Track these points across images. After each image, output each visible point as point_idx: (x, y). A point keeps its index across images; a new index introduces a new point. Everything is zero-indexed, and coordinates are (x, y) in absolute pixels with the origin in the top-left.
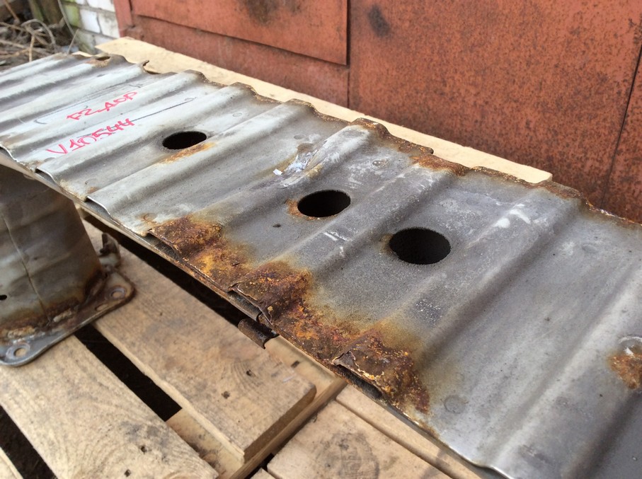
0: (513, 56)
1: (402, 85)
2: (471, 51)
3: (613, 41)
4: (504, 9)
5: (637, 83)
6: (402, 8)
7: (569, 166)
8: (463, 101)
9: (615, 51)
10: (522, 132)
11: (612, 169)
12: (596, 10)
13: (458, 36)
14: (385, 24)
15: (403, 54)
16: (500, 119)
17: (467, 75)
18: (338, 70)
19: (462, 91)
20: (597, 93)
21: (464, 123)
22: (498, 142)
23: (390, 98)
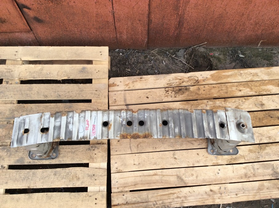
0: (84, 20)
1: (53, 31)
2: (71, 21)
3: (107, 15)
4: (76, 12)
5: (115, 21)
6: (44, 16)
7: (107, 37)
8: (74, 31)
9: (108, 17)
10: (93, 34)
11: (117, 36)
12: (101, 10)
13: (66, 19)
14: (40, 20)
15: (50, 25)
16: (86, 33)
17: (73, 26)
18: (28, 33)
19: (73, 29)
20: (107, 24)
21: (77, 35)
22: (88, 37)
23: (51, 35)
